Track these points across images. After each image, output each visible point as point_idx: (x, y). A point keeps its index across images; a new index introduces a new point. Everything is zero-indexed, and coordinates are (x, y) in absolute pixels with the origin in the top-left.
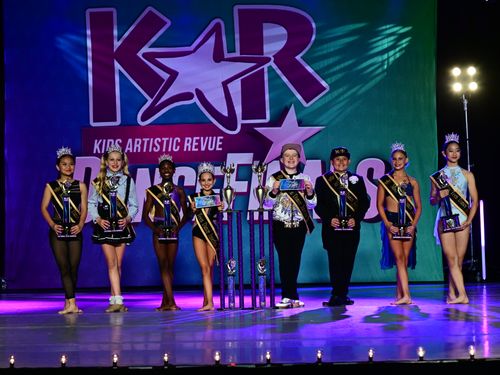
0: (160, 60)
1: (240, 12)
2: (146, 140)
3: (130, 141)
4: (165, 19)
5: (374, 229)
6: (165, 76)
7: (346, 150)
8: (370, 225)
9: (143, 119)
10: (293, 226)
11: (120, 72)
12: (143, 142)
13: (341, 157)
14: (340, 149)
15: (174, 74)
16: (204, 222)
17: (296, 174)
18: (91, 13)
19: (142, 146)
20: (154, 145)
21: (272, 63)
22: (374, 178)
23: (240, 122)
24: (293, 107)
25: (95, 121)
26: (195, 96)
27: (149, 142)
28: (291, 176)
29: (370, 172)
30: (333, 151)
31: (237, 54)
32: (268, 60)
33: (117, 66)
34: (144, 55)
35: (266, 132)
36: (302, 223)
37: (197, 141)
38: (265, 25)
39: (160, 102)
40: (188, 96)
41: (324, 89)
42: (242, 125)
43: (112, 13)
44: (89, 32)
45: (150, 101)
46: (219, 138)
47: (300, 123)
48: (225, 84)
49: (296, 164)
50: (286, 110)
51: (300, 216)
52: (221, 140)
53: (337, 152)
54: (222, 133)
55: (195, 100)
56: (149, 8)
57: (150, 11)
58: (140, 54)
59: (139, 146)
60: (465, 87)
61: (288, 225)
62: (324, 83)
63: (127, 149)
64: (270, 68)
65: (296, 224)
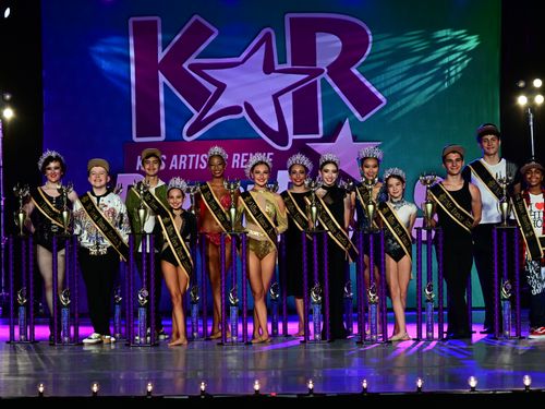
0: (207, 71)
1: (292, 20)
2: (192, 156)
3: (175, 157)
4: (212, 28)
6: (212, 89)
9: (189, 134)
10: (99, 253)
11: (165, 84)
12: (189, 158)
15: (221, 87)
16: (178, 246)
17: (105, 195)
18: (134, 23)
19: (188, 162)
20: (200, 162)
21: (325, 75)
23: (291, 137)
24: (347, 121)
25: (137, 136)
26: (244, 110)
27: (194, 158)
28: (98, 198)
31: (288, 66)
32: (322, 71)
33: (162, 78)
34: (190, 67)
35: (319, 147)
36: (109, 249)
37: (245, 157)
38: (317, 34)
39: (207, 116)
40: (236, 110)
41: (381, 102)
42: (294, 140)
43: (156, 21)
44: (131, 41)
45: (196, 115)
46: (269, 154)
47: (355, 139)
48: (275, 97)
50: (340, 125)
51: (107, 243)
52: (271, 157)
54: (273, 149)
55: (244, 113)
56: (196, 17)
57: (197, 20)
58: (185, 66)
59: (184, 163)
60: (531, 100)
61: (93, 252)
62: (380, 96)
63: (172, 165)
64: (323, 79)
65: (103, 251)
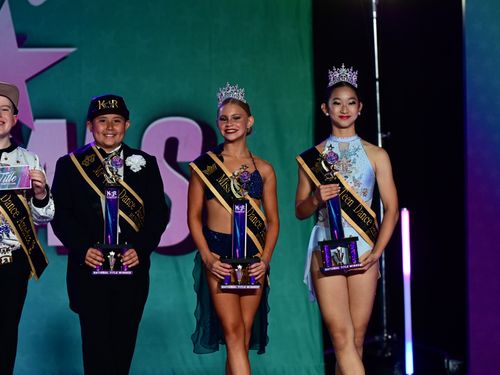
5: (177, 268)
7: (120, 100)
8: (169, 259)
13: (110, 117)
14: (107, 98)
17: (8, 150)
22: (180, 159)
29: (172, 146)
30: (94, 104)
47: (22, 41)
49: (8, 127)
51: (14, 240)
53: (102, 104)
